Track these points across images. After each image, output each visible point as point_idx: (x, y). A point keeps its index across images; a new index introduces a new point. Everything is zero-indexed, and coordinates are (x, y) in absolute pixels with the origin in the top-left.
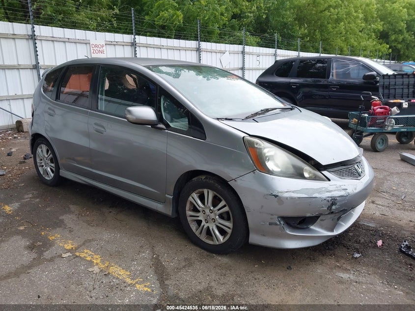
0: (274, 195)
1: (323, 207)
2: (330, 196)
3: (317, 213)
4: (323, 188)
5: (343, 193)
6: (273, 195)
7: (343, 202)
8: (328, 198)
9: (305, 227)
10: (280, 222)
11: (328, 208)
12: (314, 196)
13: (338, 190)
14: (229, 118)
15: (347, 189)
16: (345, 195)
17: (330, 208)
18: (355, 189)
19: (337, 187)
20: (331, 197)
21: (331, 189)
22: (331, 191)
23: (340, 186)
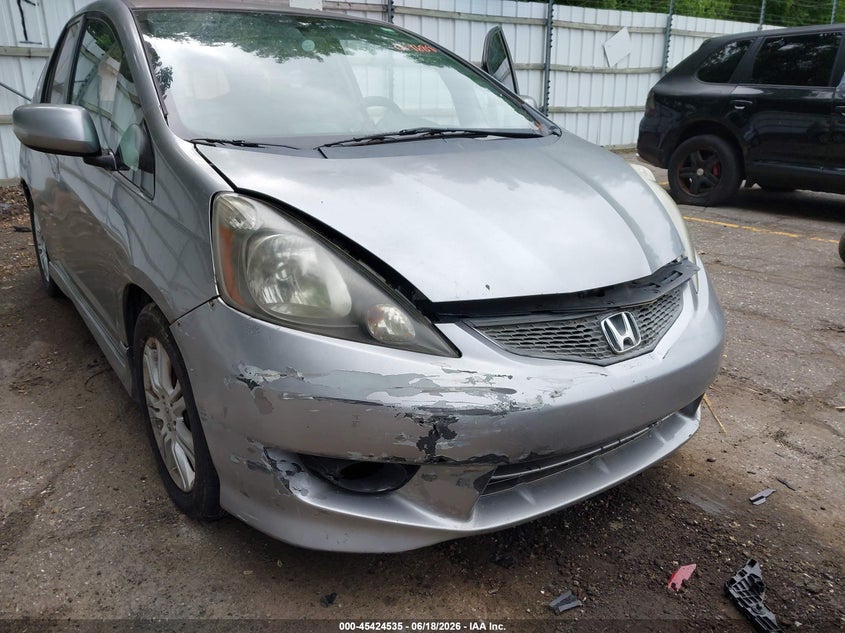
0: (247, 381)
1: (400, 438)
2: (431, 404)
3: (385, 455)
4: (414, 376)
5: (488, 401)
6: (245, 380)
7: (487, 432)
8: (421, 412)
9: (368, 490)
10: (273, 464)
11: (420, 445)
12: (372, 397)
13: (468, 391)
14: (248, 141)
15: (512, 391)
16: (495, 409)
17: (427, 443)
18: (556, 394)
19: (471, 380)
20: (433, 410)
21: (442, 384)
22: (446, 390)
23: (489, 377)
